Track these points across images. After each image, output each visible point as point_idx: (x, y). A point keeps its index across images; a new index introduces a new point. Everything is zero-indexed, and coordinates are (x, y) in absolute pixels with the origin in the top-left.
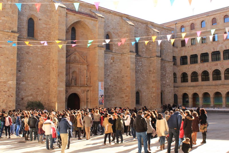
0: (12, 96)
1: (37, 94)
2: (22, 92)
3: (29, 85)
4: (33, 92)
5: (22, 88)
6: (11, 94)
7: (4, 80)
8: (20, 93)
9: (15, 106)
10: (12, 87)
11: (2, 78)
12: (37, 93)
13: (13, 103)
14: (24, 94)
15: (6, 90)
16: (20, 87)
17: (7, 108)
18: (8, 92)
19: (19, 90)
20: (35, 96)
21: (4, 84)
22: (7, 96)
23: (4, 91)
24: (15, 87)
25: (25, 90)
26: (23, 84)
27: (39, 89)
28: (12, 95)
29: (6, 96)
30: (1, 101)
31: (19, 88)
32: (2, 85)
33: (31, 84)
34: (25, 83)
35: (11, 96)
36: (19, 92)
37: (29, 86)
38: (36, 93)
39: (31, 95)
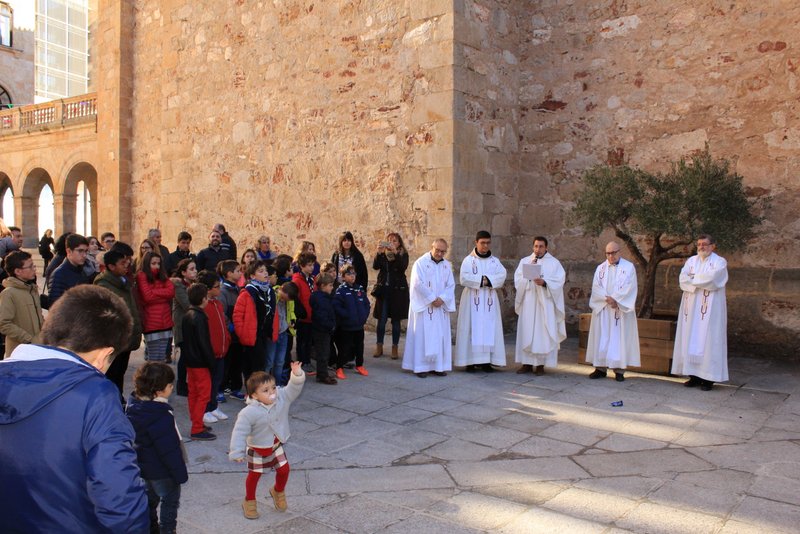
0: (428, 138)
1: (753, 104)
2: (613, 102)
3: (669, 31)
4: (711, 90)
5: (614, 71)
6: (420, 118)
7: (383, 30)
8: (596, 113)
9: (449, 208)
10: (427, 63)
11: (370, 21)
12: (763, 95)
13: (436, 188)
14: (625, 119)
15: (395, 94)
16: (596, 63)
17: (400, 224)
18: (404, 107)
19: (585, 87)
20: (739, 124)
21: (383, 58)
22: (398, 138)
23: (382, 103)
24: (451, 61)
25: (639, 83)
26: (621, 31)
27: (781, 46)
28: (428, 129)
29: (391, 140)
30: (369, 175)
31: (583, 75)
32: (371, 65)
33: (690, 16)
34: (633, 21)
35: (420, 137)
36: (590, 107)
37: (675, 41)
38: (751, 95)
39: (699, 116)
